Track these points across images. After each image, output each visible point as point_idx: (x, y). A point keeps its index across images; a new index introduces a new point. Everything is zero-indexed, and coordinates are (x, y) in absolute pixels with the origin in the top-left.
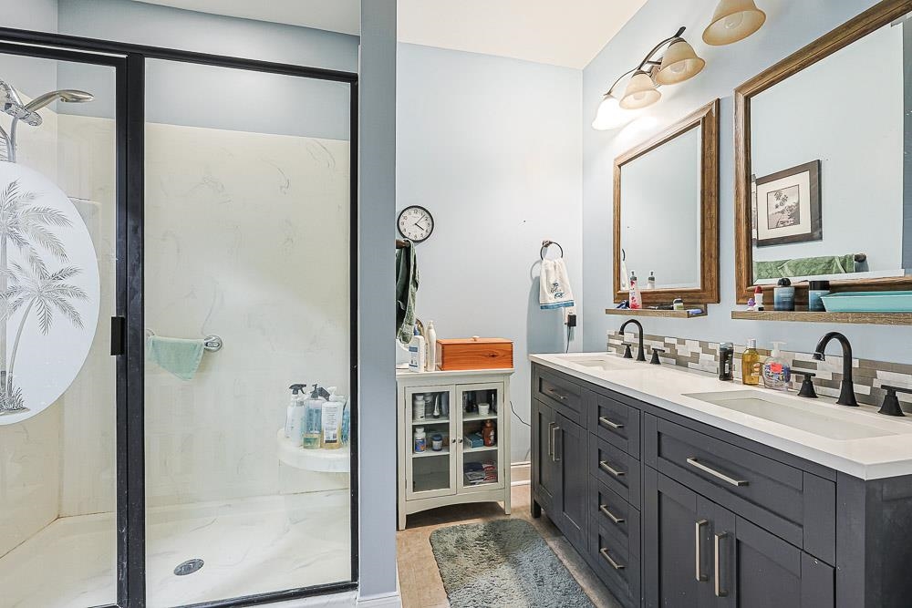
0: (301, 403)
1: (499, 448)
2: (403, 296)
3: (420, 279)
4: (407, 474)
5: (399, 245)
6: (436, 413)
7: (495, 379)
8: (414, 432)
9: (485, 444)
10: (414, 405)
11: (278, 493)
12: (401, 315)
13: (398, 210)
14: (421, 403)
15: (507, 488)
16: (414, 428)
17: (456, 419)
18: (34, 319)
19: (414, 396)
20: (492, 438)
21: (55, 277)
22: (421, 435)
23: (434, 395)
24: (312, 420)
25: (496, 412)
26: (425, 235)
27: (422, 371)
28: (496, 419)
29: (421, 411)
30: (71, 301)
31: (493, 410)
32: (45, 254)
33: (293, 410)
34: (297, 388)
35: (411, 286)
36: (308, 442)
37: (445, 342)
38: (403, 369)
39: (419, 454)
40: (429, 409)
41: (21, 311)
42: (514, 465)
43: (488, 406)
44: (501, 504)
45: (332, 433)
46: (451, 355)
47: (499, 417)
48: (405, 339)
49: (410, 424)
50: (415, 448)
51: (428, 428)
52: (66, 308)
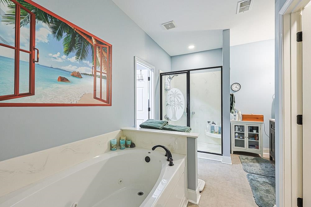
0: (210, 125)
1: (259, 141)
2: (232, 104)
3: (235, 101)
4: (233, 142)
5: (231, 95)
6: (241, 130)
7: (259, 124)
8: (235, 134)
9: (255, 140)
10: (235, 128)
11: (205, 142)
12: (231, 108)
13: (231, 84)
14: (237, 127)
15: (262, 151)
16: (235, 133)
17: (246, 133)
18: (178, 108)
19: (235, 126)
20: (257, 138)
21: (180, 102)
22: (237, 134)
23: (240, 126)
24: (213, 128)
25: (258, 132)
26: (238, 89)
27: (237, 120)
28: (258, 134)
29: (237, 129)
30: (181, 105)
31: (257, 132)
32: (179, 99)
33: (208, 126)
34: (209, 122)
35: (233, 102)
36: (212, 132)
37: (243, 114)
38: (232, 120)
39: (237, 139)
40: (239, 129)
41: (176, 107)
42: (264, 149)
43: (256, 131)
44: (260, 155)
45: (217, 131)
46: (245, 117)
47: (259, 133)
48: (232, 113)
49: (234, 132)
50: (235, 137)
51: (238, 133)
52: (181, 106)
